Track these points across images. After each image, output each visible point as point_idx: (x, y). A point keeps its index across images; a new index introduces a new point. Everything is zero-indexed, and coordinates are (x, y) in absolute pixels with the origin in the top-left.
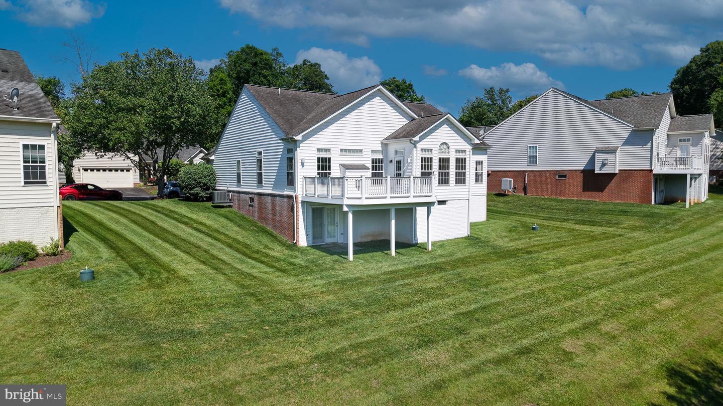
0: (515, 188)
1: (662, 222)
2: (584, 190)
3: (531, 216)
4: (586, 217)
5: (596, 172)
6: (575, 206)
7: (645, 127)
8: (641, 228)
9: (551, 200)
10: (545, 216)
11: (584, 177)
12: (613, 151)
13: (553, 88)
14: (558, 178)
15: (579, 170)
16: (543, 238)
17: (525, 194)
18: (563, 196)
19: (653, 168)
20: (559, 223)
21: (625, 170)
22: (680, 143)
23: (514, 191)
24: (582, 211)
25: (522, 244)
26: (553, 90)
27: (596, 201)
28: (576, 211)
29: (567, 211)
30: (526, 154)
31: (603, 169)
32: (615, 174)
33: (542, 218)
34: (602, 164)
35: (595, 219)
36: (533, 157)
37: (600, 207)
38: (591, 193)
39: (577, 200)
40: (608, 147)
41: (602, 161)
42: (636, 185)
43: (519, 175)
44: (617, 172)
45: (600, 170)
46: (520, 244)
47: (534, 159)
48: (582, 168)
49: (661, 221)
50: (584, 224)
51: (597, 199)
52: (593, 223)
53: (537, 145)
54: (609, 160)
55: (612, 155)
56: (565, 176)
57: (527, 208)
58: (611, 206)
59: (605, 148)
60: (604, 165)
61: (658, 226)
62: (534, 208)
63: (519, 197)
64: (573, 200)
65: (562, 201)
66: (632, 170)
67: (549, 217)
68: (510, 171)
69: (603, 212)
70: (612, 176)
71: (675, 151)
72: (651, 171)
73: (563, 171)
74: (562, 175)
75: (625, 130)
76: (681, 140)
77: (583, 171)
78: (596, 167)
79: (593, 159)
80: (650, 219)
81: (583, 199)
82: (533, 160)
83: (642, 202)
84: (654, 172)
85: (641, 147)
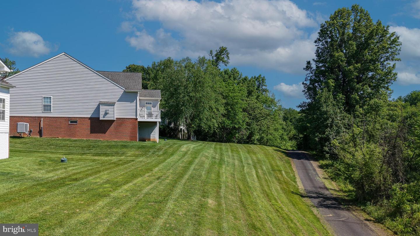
0: (30, 131)
1: (152, 151)
2: (91, 133)
3: (52, 153)
4: (98, 151)
5: (101, 119)
6: (86, 144)
7: (132, 90)
8: (142, 155)
9: (66, 140)
10: (64, 152)
11: (91, 123)
12: (113, 104)
13: (65, 53)
14: (70, 123)
15: (87, 118)
16: (76, 167)
17: (41, 136)
18: (75, 137)
19: (138, 118)
20: (80, 156)
21: (120, 118)
22: (146, 105)
23: (29, 134)
24: (94, 147)
25: (62, 173)
26: (64, 55)
27: (101, 140)
28: (89, 147)
29: (82, 147)
30: (40, 104)
31: (106, 117)
32: (114, 121)
33: (62, 154)
34: (105, 113)
35: (106, 152)
36: (47, 106)
37: (106, 144)
38: (96, 134)
39: (86, 140)
40: (108, 102)
41: (104, 111)
42: (128, 129)
43: (34, 120)
44: (115, 119)
45: (104, 118)
46: (60, 173)
47: (49, 108)
48: (89, 116)
49: (150, 150)
50: (100, 156)
51: (101, 139)
52: (106, 155)
53: (52, 96)
54: (110, 111)
55: (111, 107)
56: (76, 122)
57: (46, 147)
58: (114, 143)
59: (106, 102)
60: (106, 114)
61: (150, 153)
62: (52, 147)
63: (35, 138)
64: (83, 140)
65: (75, 141)
66: (124, 118)
67: (68, 153)
68: (25, 117)
69: (110, 147)
70: (111, 122)
71: (144, 109)
72: (137, 119)
73: (74, 118)
74: (73, 121)
75: (119, 91)
76: (147, 103)
77: (90, 118)
78: (101, 115)
79: (98, 109)
80: (143, 150)
81: (91, 139)
82: (47, 108)
83: (131, 140)
84: (139, 120)
85: (130, 103)
